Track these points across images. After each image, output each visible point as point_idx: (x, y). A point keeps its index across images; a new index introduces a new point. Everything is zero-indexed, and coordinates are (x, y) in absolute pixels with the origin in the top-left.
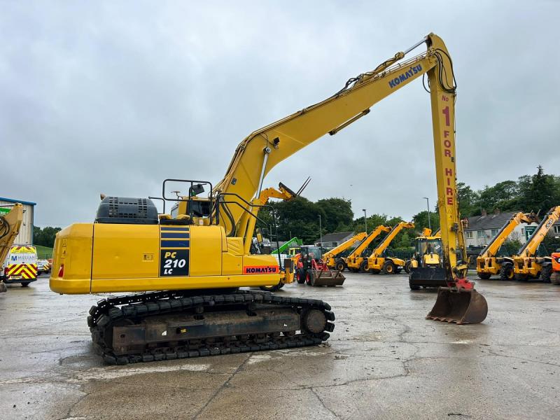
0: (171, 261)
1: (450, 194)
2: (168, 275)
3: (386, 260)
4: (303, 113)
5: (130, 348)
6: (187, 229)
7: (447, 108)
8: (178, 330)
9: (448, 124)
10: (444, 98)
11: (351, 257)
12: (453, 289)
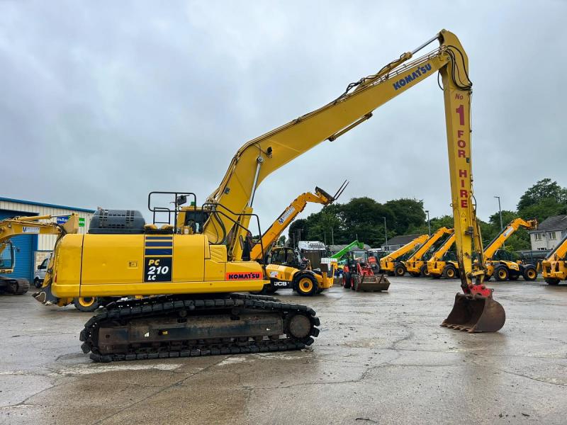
0: (154, 268)
1: (464, 196)
2: (152, 281)
3: (447, 263)
4: (298, 121)
5: (114, 347)
6: (171, 238)
7: (462, 107)
8: (160, 332)
9: (462, 123)
10: (457, 96)
11: (411, 260)
12: (468, 295)
